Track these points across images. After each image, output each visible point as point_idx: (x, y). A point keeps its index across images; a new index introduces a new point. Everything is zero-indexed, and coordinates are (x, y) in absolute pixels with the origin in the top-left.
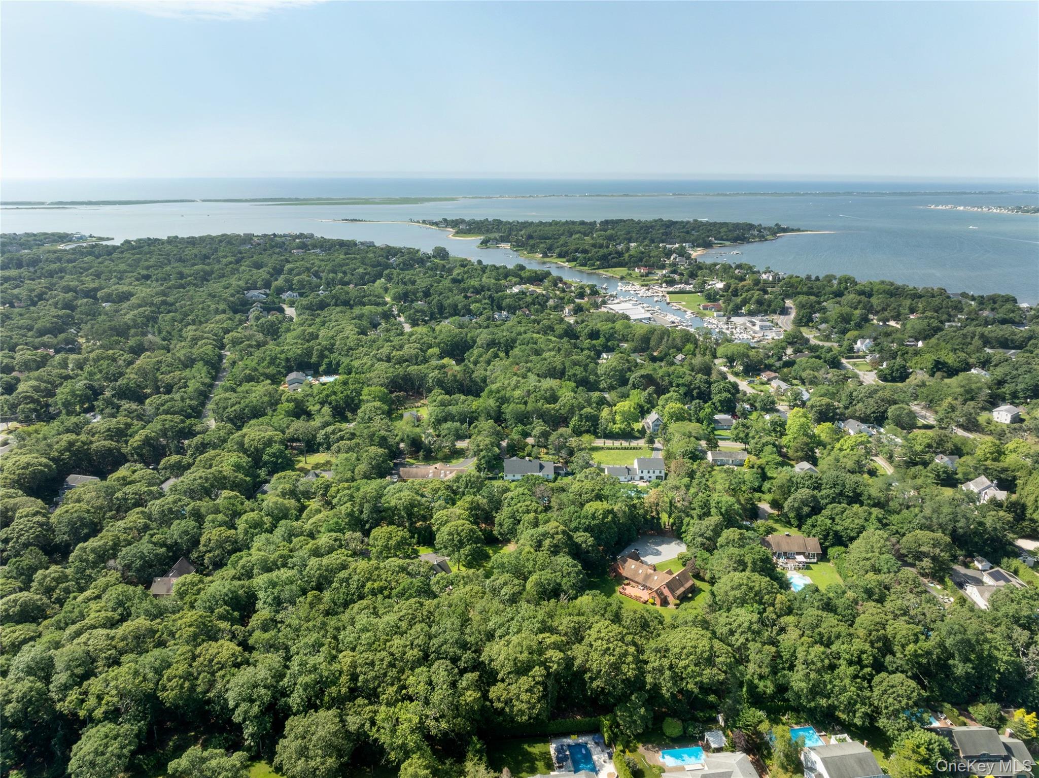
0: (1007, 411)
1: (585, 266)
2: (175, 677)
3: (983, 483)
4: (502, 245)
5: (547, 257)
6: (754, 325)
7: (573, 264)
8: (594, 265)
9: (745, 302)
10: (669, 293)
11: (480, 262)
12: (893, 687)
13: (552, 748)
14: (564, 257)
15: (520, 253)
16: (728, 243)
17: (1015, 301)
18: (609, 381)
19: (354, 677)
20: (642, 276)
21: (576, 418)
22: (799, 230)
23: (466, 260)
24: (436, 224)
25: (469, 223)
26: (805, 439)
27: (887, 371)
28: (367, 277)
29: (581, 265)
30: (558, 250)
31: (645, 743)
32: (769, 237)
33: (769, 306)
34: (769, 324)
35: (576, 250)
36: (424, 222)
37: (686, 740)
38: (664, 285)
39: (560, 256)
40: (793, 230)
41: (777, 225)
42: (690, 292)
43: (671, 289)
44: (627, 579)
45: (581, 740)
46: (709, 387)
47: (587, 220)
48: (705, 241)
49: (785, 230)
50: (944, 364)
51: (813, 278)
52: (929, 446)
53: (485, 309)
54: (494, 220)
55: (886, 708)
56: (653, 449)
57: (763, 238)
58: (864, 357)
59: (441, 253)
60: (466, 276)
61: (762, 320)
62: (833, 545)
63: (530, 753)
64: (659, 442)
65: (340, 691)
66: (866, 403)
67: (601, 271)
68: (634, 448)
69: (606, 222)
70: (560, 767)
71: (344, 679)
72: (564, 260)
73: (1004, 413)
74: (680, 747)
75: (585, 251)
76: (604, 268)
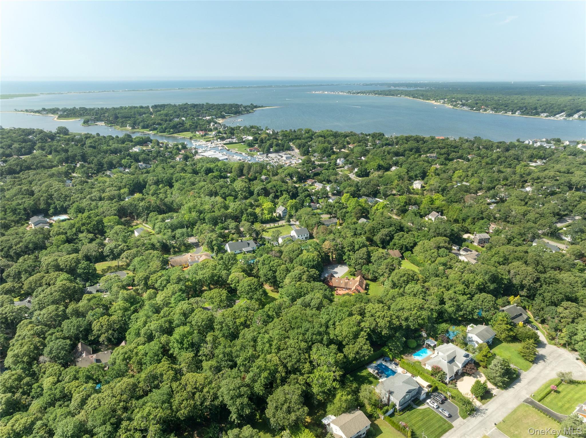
0: (419, 183)
1: (164, 132)
2: (183, 400)
3: (435, 215)
4: (98, 123)
5: (134, 128)
6: (282, 157)
7: (155, 132)
8: (170, 132)
9: (271, 146)
10: (225, 144)
11: (98, 135)
12: (484, 299)
13: (371, 370)
14: (147, 128)
15: (113, 127)
16: (232, 115)
17: (384, 135)
18: (244, 194)
19: (285, 366)
20: (202, 136)
21: (245, 216)
22: (262, 107)
23: (88, 134)
24: (38, 112)
25: (64, 110)
26: (360, 207)
27: (360, 172)
28: (23, 149)
29: (161, 132)
30: (141, 124)
31: (404, 354)
32: (251, 111)
33: (283, 146)
34: (289, 156)
35: (154, 124)
36: (27, 111)
37: (418, 347)
38: (219, 140)
39: (143, 127)
40: (259, 107)
41: (251, 104)
42: (236, 143)
43: (224, 142)
44: (335, 287)
45: (379, 362)
46: (297, 190)
47: (144, 106)
48: (221, 115)
49: (256, 107)
50: (382, 166)
51: (293, 131)
52: (406, 202)
53: (132, 162)
54: (80, 108)
55: (485, 308)
56: (291, 225)
57: (248, 112)
58: (343, 167)
59: (64, 131)
60: (97, 144)
61: (285, 154)
62: (405, 252)
63: (363, 376)
64: (293, 221)
65: (281, 375)
66: (367, 188)
67: (175, 135)
68: (281, 226)
69: (155, 107)
70: (381, 377)
71: (280, 369)
72: (148, 130)
73: (418, 184)
74: (418, 351)
75: (160, 124)
76: (176, 133)
